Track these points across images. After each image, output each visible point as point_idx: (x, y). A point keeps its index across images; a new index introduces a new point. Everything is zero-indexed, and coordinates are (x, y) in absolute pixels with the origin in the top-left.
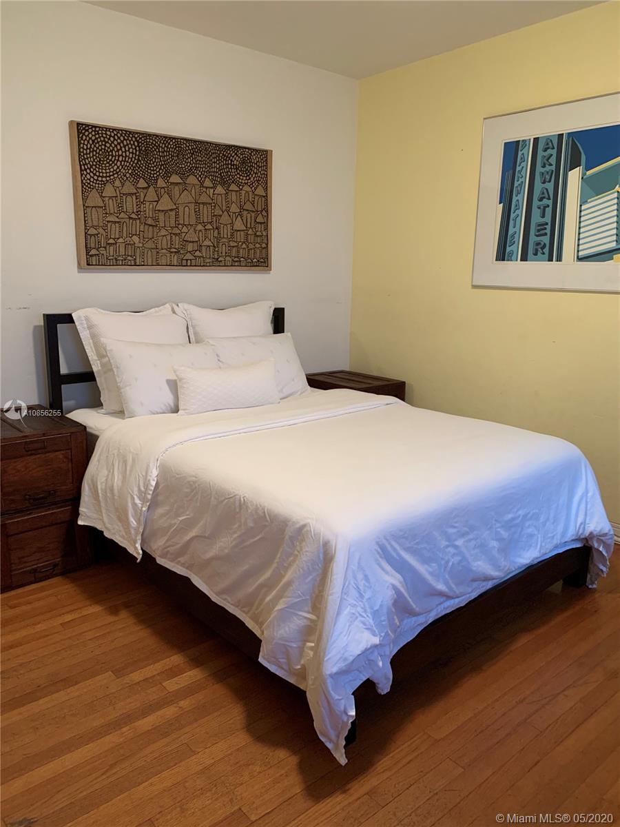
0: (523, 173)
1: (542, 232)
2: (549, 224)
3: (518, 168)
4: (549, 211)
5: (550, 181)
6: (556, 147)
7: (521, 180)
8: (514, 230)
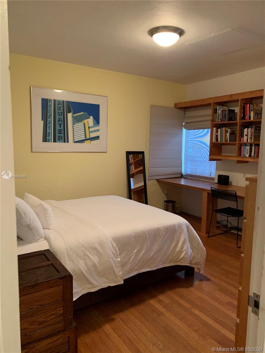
0: (51, 111)
1: (60, 132)
2: (63, 130)
3: (48, 109)
4: (62, 126)
5: (61, 115)
6: (62, 104)
7: (50, 113)
8: (49, 131)
